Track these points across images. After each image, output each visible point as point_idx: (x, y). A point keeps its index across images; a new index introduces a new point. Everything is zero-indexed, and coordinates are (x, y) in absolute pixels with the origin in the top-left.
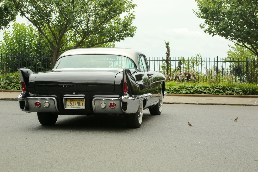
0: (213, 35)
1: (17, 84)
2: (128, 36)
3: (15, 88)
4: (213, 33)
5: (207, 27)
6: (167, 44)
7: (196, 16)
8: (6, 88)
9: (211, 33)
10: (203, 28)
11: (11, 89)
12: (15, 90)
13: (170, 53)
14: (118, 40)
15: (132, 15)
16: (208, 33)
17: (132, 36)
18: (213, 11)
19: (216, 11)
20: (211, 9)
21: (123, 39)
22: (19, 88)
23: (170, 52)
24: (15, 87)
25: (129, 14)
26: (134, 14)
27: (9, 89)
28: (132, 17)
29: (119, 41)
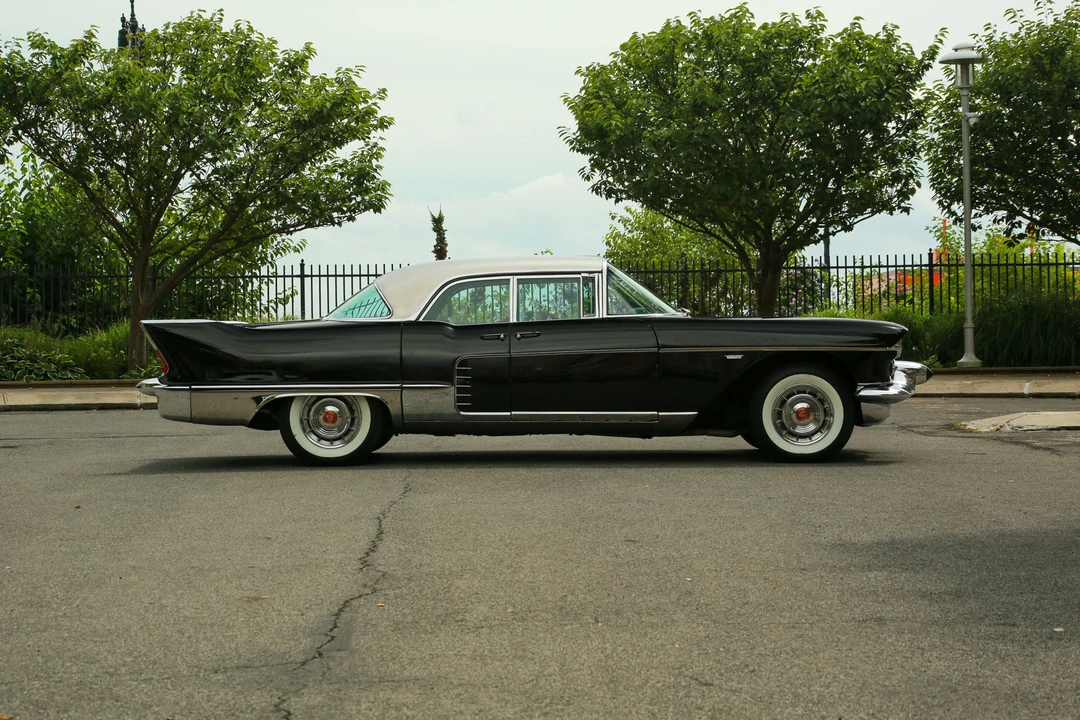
0: (617, 201)
1: (36, 362)
2: (366, 209)
3: (33, 375)
4: (617, 196)
5: (597, 177)
6: (438, 222)
7: (568, 147)
8: (5, 377)
9: (608, 196)
10: (588, 178)
11: (18, 379)
12: (33, 382)
13: (447, 249)
14: (336, 220)
15: (375, 147)
16: (604, 196)
17: (378, 209)
18: (625, 135)
19: (630, 136)
20: (618, 132)
21: (351, 219)
22: (45, 375)
23: (447, 245)
24: (30, 372)
25: (367, 145)
26: (381, 144)
27: (13, 380)
28: (376, 152)
29: (340, 224)
